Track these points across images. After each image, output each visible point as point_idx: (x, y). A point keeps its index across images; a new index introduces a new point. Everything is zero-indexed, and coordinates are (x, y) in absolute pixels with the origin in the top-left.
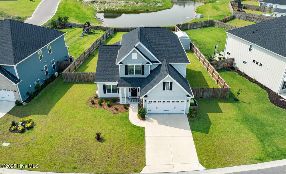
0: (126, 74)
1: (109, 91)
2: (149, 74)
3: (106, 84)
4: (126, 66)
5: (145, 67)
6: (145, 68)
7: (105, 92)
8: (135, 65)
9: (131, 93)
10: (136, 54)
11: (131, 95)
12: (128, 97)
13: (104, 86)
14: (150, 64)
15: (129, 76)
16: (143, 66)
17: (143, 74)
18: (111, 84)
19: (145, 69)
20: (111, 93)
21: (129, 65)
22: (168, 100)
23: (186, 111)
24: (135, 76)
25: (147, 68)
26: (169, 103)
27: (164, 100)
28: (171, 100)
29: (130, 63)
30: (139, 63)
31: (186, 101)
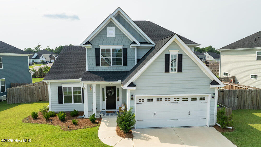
0: (98, 64)
1: (68, 100)
2: (136, 63)
3: (64, 86)
4: (97, 50)
5: (128, 51)
6: (128, 53)
7: (60, 102)
8: (111, 47)
9: (105, 102)
10: (114, 28)
11: (105, 108)
12: (101, 110)
13: (60, 89)
14: (136, 44)
15: (102, 68)
16: (125, 50)
17: (125, 64)
18: (72, 86)
19: (128, 55)
20: (71, 102)
21: (102, 47)
22: (177, 96)
23: (211, 120)
24: (111, 67)
25: (132, 53)
26: (177, 102)
27: (168, 96)
28: (181, 96)
29: (103, 44)
30: (118, 44)
31: (210, 95)
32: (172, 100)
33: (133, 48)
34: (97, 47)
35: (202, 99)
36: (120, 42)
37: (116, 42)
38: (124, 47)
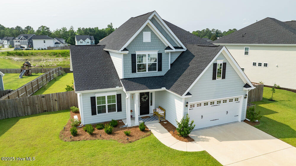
0: (134, 71)
1: (102, 110)
2: (170, 68)
3: (97, 96)
4: (134, 56)
5: (163, 56)
6: (163, 58)
7: (94, 113)
8: (147, 53)
10: (150, 32)
13: (93, 99)
14: (171, 49)
15: (139, 74)
16: (160, 55)
17: (160, 69)
18: (106, 95)
19: (163, 60)
20: (105, 112)
21: (138, 53)
22: (219, 99)
23: (242, 116)
24: (147, 73)
25: (166, 58)
26: (219, 104)
27: (212, 100)
28: (222, 99)
29: (139, 50)
30: (154, 49)
31: (243, 96)
32: (216, 103)
33: (168, 53)
34: (133, 53)
35: (237, 99)
36: (156, 47)
37: (152, 48)
38: (159, 53)
